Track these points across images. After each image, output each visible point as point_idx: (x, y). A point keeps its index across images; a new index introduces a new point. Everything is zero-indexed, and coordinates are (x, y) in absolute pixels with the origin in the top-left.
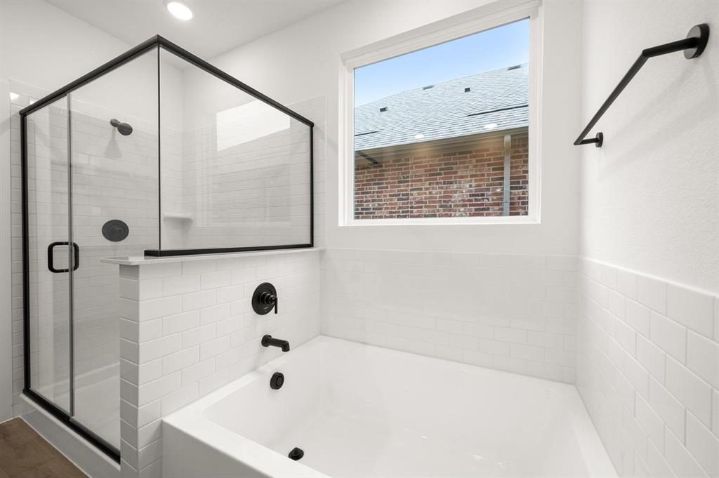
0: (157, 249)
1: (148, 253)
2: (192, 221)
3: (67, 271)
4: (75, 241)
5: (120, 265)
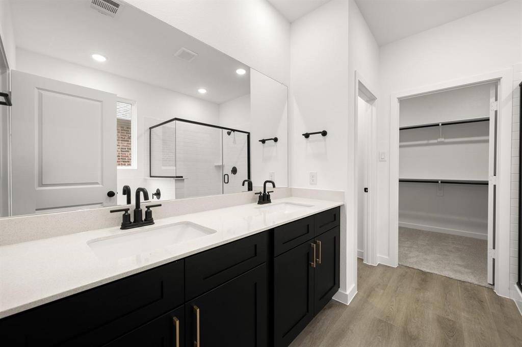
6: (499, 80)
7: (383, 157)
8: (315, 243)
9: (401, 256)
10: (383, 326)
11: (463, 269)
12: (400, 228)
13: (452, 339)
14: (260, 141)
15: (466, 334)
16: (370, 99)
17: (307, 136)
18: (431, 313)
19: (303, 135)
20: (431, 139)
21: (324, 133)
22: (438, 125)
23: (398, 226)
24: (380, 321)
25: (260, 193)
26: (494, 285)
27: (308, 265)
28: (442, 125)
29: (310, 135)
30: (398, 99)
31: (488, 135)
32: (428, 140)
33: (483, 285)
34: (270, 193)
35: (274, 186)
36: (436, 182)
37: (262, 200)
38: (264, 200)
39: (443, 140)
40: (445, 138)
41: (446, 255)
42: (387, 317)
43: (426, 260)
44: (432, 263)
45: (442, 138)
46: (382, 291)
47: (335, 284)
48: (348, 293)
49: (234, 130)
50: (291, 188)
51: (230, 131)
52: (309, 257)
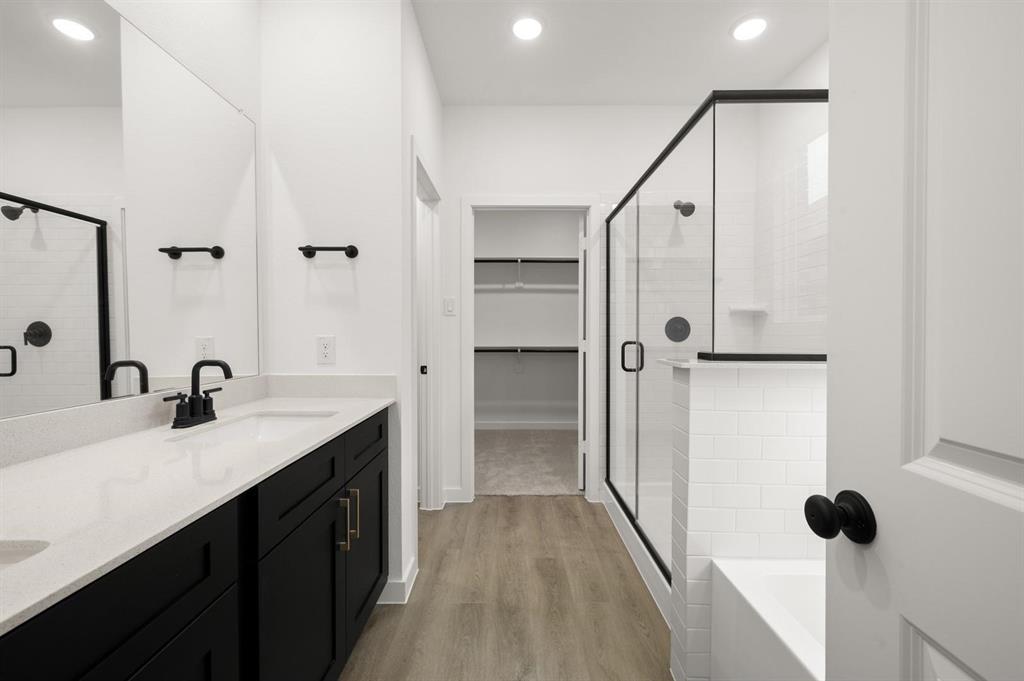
0: (710, 351)
1: (702, 356)
2: (766, 315)
3: (634, 370)
4: (641, 341)
5: (675, 368)
6: (588, 208)
7: (450, 309)
8: (347, 494)
9: (480, 479)
10: (469, 614)
11: (551, 478)
12: (476, 431)
13: (556, 586)
14: (161, 250)
15: (569, 573)
16: (431, 198)
17: (309, 252)
18: (527, 561)
19: (300, 249)
20: (508, 283)
21: (352, 252)
22: (517, 261)
23: (473, 429)
24: (464, 606)
25: (181, 396)
26: (584, 489)
27: (334, 548)
28: (522, 261)
29: (318, 253)
30: (473, 207)
31: (577, 283)
32: (504, 283)
33: (574, 493)
34: (211, 395)
35: (228, 374)
36: (514, 350)
37: (187, 415)
38: (192, 414)
39: (522, 285)
40: (524, 283)
41: (532, 462)
42: (474, 593)
43: (509, 476)
44: (519, 479)
45: (522, 281)
46: (458, 551)
47: (381, 571)
48: (404, 578)
49: (35, 206)
50: (267, 377)
51: (19, 205)
52: (334, 532)
